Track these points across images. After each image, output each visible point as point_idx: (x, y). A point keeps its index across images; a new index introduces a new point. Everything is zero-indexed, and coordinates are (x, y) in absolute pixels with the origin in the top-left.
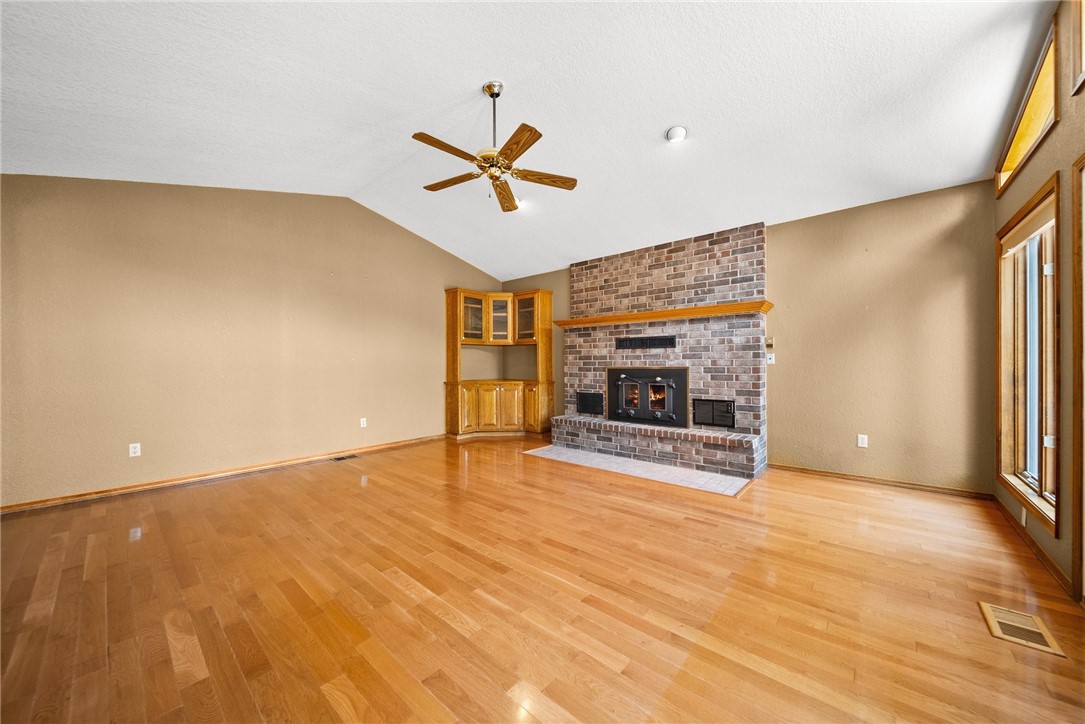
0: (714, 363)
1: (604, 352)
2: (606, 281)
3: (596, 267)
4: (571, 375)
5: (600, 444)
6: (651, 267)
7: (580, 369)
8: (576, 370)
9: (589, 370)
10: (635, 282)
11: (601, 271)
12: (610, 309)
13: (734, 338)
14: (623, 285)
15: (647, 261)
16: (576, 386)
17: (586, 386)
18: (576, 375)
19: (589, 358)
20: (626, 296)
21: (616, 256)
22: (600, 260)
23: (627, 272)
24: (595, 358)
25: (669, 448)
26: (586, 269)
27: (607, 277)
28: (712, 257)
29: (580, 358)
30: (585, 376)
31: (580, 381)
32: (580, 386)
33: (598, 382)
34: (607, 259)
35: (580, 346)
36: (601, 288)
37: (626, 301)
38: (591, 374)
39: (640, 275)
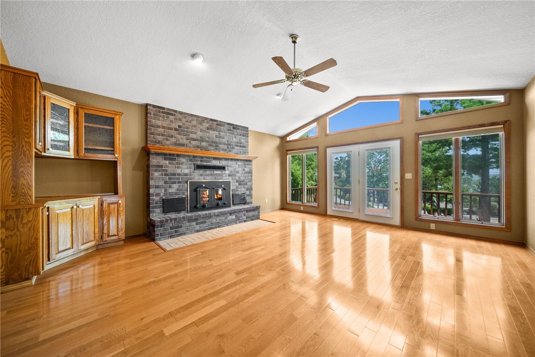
0: (239, 178)
1: (187, 171)
2: (179, 126)
3: (172, 115)
4: (157, 187)
5: (198, 227)
6: (208, 129)
7: (166, 182)
8: (161, 183)
9: (175, 183)
10: (200, 134)
11: (175, 119)
12: (183, 145)
13: (246, 169)
14: (192, 133)
15: (206, 125)
16: (162, 194)
17: (171, 194)
18: (162, 187)
19: (174, 174)
20: (194, 140)
21: (188, 114)
22: (176, 111)
23: (194, 126)
24: (179, 175)
25: (234, 217)
26: (163, 112)
27: (180, 124)
28: (233, 134)
29: (166, 175)
30: (170, 187)
31: (166, 190)
32: (165, 194)
33: (181, 190)
34: (181, 113)
35: (166, 166)
36: (176, 130)
37: (194, 143)
38: (175, 186)
39: (201, 131)
